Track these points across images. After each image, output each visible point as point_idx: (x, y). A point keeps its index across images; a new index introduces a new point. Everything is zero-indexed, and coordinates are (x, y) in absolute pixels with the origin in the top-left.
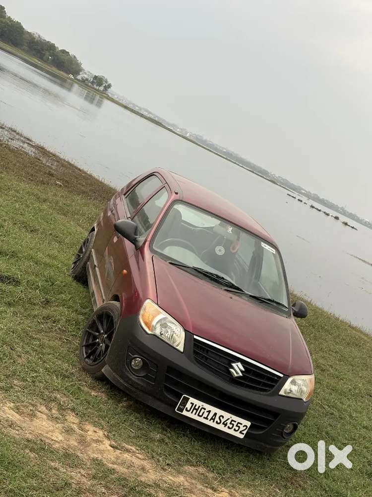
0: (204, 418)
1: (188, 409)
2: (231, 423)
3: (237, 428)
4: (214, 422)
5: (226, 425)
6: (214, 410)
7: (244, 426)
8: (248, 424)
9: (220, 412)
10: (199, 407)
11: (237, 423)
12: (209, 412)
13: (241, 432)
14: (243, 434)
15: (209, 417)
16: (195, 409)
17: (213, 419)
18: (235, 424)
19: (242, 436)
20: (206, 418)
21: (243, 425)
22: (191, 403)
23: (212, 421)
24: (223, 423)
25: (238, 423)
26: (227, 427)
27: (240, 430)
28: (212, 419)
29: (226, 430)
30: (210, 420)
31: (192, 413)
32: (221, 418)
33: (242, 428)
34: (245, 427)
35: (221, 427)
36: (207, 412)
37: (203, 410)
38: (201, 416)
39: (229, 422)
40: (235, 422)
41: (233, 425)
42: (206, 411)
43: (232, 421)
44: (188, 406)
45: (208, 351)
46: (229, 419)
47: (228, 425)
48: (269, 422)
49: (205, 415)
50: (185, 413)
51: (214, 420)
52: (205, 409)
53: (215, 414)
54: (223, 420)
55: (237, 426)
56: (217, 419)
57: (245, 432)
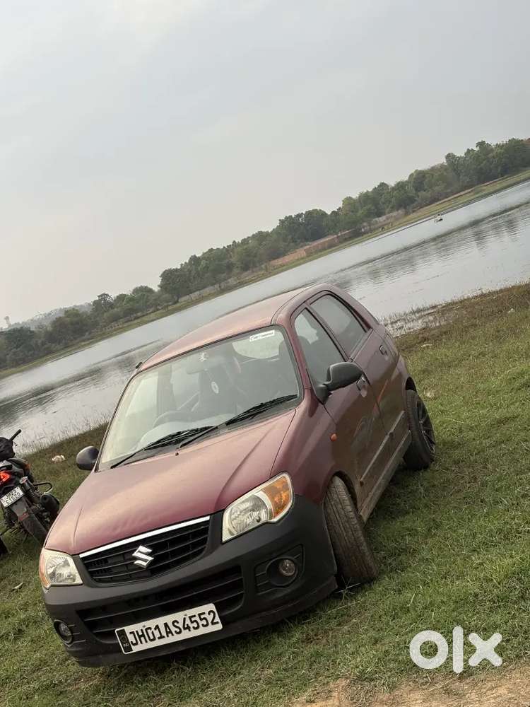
0: (159, 638)
1: (134, 642)
2: (192, 622)
3: (204, 622)
4: (173, 635)
5: (188, 628)
6: (160, 621)
7: (209, 613)
8: (211, 607)
9: (169, 619)
10: (142, 630)
11: (197, 616)
12: (157, 627)
13: (213, 623)
14: (217, 623)
15: (164, 634)
16: (141, 636)
17: (169, 632)
18: (197, 618)
19: (219, 627)
20: (162, 637)
21: (207, 612)
22: (131, 633)
23: (170, 635)
24: (185, 629)
25: (200, 615)
26: (192, 629)
27: (210, 621)
28: (167, 633)
29: (194, 633)
30: (168, 636)
31: (141, 643)
32: (176, 624)
33: (210, 618)
34: (212, 614)
35: (186, 635)
36: (155, 629)
37: (149, 631)
38: (154, 639)
39: (188, 622)
40: (195, 616)
41: (196, 621)
42: (153, 630)
43: (190, 618)
44: (131, 638)
45: (106, 561)
46: (185, 619)
47: (191, 626)
48: (237, 585)
49: (157, 633)
50: (135, 649)
51: (171, 632)
52: (150, 628)
53: (166, 625)
54: (180, 625)
55: (201, 619)
56: (173, 629)
57: (217, 619)
